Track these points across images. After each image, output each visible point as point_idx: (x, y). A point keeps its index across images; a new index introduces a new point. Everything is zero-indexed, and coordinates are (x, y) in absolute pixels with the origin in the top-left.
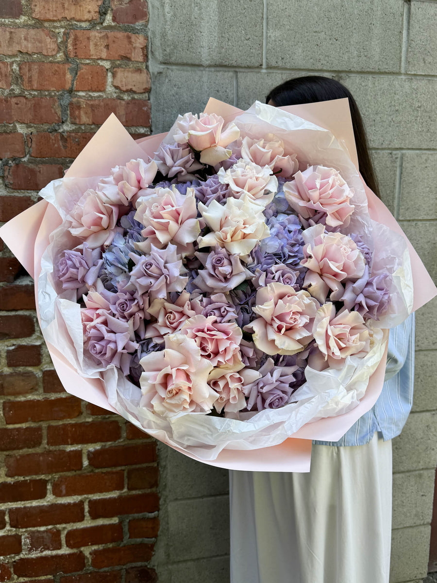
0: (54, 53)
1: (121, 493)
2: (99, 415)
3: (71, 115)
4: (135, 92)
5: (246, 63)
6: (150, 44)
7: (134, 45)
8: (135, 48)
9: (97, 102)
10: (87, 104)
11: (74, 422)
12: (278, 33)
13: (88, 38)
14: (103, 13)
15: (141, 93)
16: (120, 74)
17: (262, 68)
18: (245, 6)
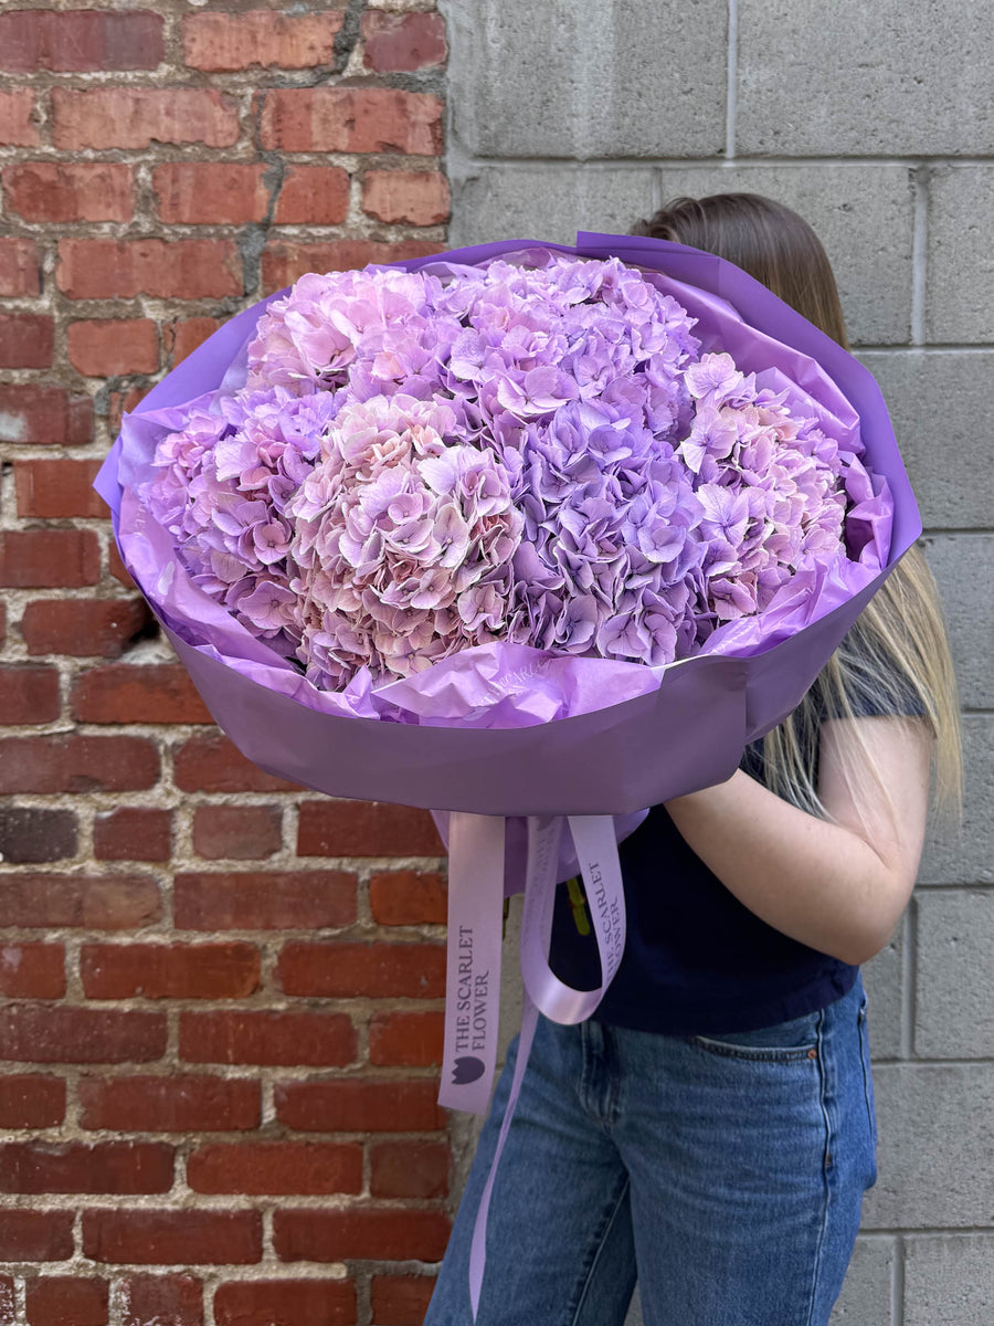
0: (230, 141)
1: (355, 1203)
2: (304, 996)
3: (264, 279)
4: (412, 225)
5: (684, 147)
6: (450, 115)
7: (413, 118)
8: (414, 125)
9: (324, 249)
10: (302, 254)
11: (242, 1008)
12: (765, 74)
13: (308, 107)
14: (342, 49)
15: (428, 226)
16: (379, 186)
17: (723, 159)
18: (683, 15)
